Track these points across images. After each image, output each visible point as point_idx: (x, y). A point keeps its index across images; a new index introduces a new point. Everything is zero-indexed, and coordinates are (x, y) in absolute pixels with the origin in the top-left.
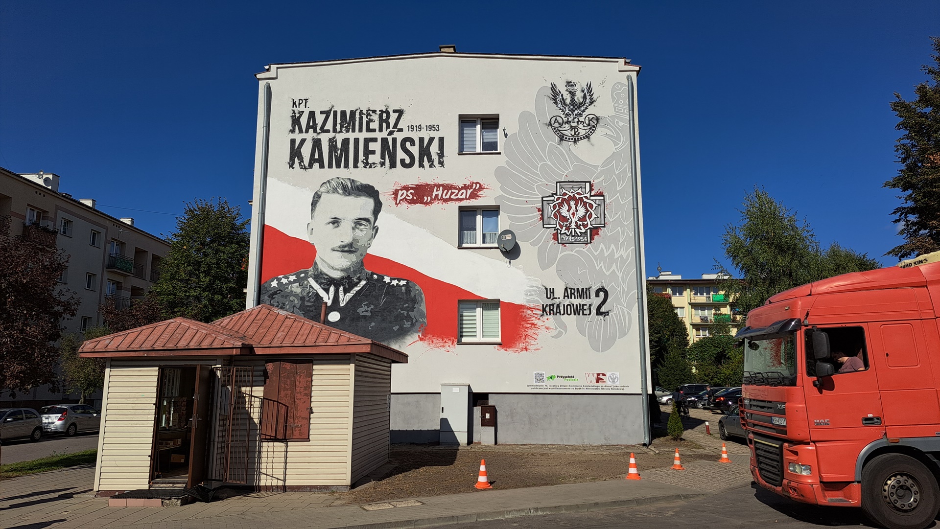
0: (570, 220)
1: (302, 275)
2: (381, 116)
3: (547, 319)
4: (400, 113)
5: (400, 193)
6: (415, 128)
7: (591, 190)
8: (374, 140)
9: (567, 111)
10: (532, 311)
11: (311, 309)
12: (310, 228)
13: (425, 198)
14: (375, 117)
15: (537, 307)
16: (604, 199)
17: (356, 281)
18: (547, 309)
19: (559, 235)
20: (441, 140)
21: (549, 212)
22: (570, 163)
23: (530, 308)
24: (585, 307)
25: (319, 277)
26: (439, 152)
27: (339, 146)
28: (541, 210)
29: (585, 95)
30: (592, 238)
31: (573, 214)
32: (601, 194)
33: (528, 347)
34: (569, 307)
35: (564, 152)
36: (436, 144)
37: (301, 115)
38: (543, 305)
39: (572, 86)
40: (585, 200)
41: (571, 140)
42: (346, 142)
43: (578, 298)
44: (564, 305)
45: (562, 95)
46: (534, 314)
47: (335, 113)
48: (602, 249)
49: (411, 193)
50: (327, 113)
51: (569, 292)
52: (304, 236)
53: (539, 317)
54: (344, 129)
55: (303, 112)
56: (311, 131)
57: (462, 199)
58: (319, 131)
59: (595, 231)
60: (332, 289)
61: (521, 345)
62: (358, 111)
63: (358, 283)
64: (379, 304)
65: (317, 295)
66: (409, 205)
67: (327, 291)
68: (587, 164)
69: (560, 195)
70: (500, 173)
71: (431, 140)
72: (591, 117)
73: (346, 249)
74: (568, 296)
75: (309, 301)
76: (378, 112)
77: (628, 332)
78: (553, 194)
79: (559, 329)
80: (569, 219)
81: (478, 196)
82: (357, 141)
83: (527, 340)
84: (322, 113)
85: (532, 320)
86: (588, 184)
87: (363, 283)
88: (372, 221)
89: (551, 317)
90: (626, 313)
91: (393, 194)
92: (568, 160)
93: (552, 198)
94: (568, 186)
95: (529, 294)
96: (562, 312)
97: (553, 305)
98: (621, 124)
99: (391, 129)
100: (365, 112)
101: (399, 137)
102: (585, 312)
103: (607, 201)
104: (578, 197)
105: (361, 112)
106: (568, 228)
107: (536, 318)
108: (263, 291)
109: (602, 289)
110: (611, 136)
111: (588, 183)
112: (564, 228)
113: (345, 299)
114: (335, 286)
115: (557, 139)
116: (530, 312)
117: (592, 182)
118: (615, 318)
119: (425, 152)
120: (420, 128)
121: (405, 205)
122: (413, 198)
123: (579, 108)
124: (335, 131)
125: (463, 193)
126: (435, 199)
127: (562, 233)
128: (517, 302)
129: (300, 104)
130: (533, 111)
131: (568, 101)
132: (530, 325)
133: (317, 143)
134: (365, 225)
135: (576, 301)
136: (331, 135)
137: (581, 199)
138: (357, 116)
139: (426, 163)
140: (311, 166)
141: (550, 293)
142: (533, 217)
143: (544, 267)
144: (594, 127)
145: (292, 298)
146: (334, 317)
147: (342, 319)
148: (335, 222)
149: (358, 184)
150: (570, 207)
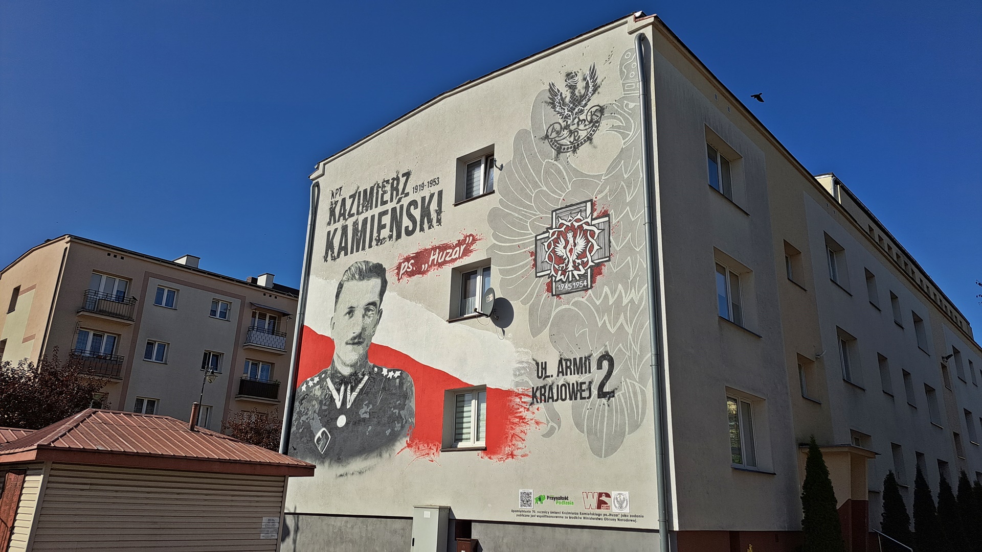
0: (566, 261)
1: (323, 376)
2: (392, 185)
3: (538, 409)
4: (407, 175)
5: (403, 265)
6: (419, 187)
7: (593, 210)
8: (385, 213)
10: (521, 398)
11: (326, 413)
12: (332, 323)
13: (423, 266)
14: (388, 188)
15: (526, 393)
16: (609, 221)
17: (361, 376)
18: (538, 394)
19: (554, 284)
20: (440, 194)
21: (543, 255)
22: (567, 181)
23: (518, 395)
24: (584, 387)
25: (334, 376)
26: (437, 209)
27: (360, 229)
30: (593, 281)
31: (571, 251)
32: (606, 214)
33: (515, 453)
34: (563, 388)
35: (561, 168)
36: (436, 197)
37: (336, 205)
38: (533, 388)
39: (573, 77)
40: (585, 227)
41: (569, 150)
42: (365, 220)
43: (574, 374)
44: (558, 386)
45: (561, 93)
46: (522, 402)
47: (360, 193)
48: (606, 295)
49: (412, 264)
50: (353, 196)
51: (565, 366)
53: (527, 407)
54: (365, 208)
55: (338, 201)
57: (456, 259)
58: (347, 217)
59: (597, 270)
61: (507, 450)
62: (375, 186)
63: (362, 379)
64: (376, 402)
65: (332, 396)
66: (408, 279)
67: (338, 391)
68: (588, 176)
69: (556, 228)
70: (493, 216)
71: (432, 196)
72: (594, 109)
73: (356, 341)
74: (562, 372)
75: (325, 405)
76: (391, 181)
77: (642, 421)
78: (548, 229)
79: (551, 424)
80: (565, 259)
81: (471, 251)
82: (373, 218)
83: (514, 442)
84: (350, 197)
85: (520, 412)
87: (366, 378)
88: (378, 304)
89: (542, 405)
90: (638, 390)
91: (397, 269)
92: (566, 178)
93: (546, 235)
94: (564, 213)
95: (518, 373)
96: (555, 398)
97: (544, 387)
99: (400, 196)
100: (381, 185)
101: (405, 202)
102: (584, 395)
103: (614, 221)
104: (576, 224)
105: (378, 187)
106: (564, 272)
107: (525, 408)
108: (296, 397)
109: (606, 356)
110: (619, 127)
111: (590, 203)
112: (560, 272)
113: (351, 397)
114: (345, 385)
115: (554, 152)
116: (519, 400)
117: (594, 199)
118: (623, 401)
119: (426, 213)
120: (423, 186)
121: (405, 278)
122: (413, 268)
123: (579, 103)
124: (358, 213)
126: (431, 266)
127: (557, 280)
128: (505, 387)
129: (336, 194)
130: (530, 128)
131: (567, 100)
132: (518, 420)
133: (345, 228)
134: (373, 311)
135: (573, 379)
136: (355, 218)
137: (580, 227)
138: (375, 191)
140: (339, 255)
141: (541, 369)
142: (526, 265)
143: (535, 332)
144: (597, 122)
145: (314, 402)
146: (342, 421)
147: (347, 424)
148: (351, 311)
149: (371, 264)
150: (567, 242)
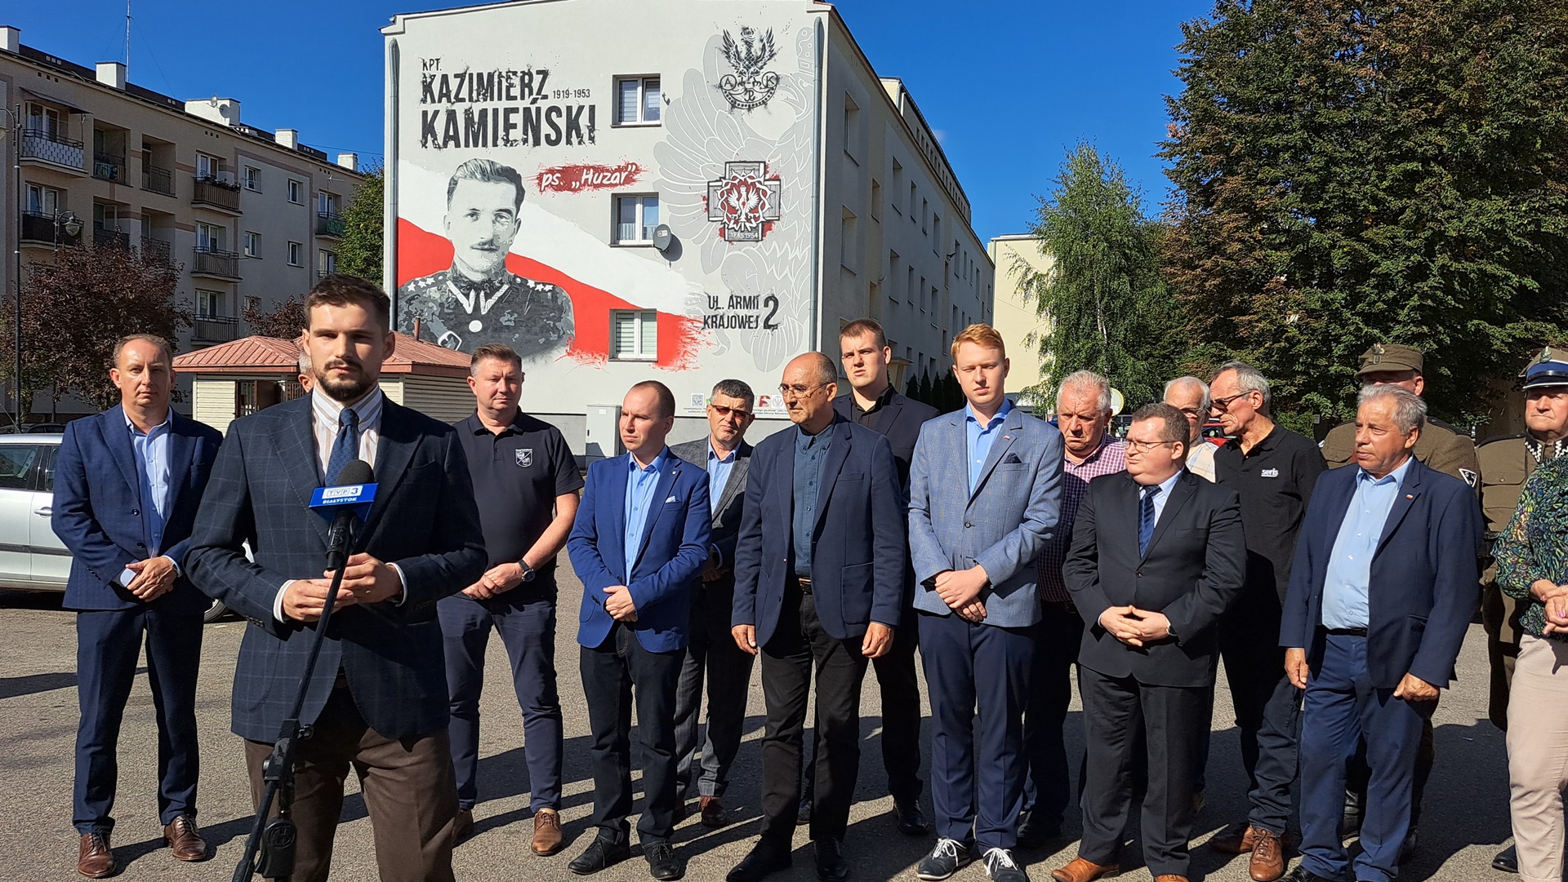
0: (739, 212)
1: (441, 278)
2: (522, 79)
3: (709, 333)
4: (544, 74)
6: (562, 94)
7: (766, 172)
8: (515, 110)
9: (742, 68)
10: (692, 323)
11: (451, 317)
12: (447, 222)
13: (574, 183)
14: (516, 81)
15: (698, 319)
16: (780, 185)
17: (498, 285)
18: (710, 321)
19: (726, 230)
20: (592, 108)
21: (716, 202)
22: (742, 137)
23: (690, 320)
24: (752, 319)
25: (458, 279)
26: (589, 125)
27: (476, 119)
28: (707, 199)
29: (764, 45)
30: (763, 235)
31: (744, 204)
32: (777, 179)
33: (686, 365)
34: (733, 318)
35: (736, 123)
36: (586, 113)
37: (433, 80)
38: (705, 316)
39: (749, 33)
40: (758, 185)
41: (744, 107)
42: (483, 113)
43: (743, 308)
44: (728, 316)
45: (736, 47)
46: (693, 326)
47: (471, 75)
48: (774, 248)
50: (461, 76)
51: (735, 301)
52: (441, 232)
53: (700, 331)
54: (481, 97)
55: (434, 76)
56: (444, 99)
57: (616, 185)
58: (453, 100)
59: (767, 225)
60: (472, 294)
61: (679, 363)
62: (497, 74)
63: (500, 287)
64: (523, 312)
65: (457, 301)
66: (555, 193)
67: (467, 296)
68: (763, 139)
69: (728, 179)
70: (660, 150)
71: (581, 108)
72: (770, 75)
73: (486, 247)
74: (733, 306)
75: (448, 308)
76: (520, 74)
78: (720, 178)
79: (721, 345)
80: (738, 210)
81: (634, 181)
82: (496, 111)
83: (685, 357)
84: (456, 76)
85: (692, 334)
86: (762, 165)
87: (506, 287)
88: (514, 213)
89: (713, 331)
90: (797, 327)
92: (741, 134)
93: (720, 183)
94: (738, 167)
95: (689, 302)
96: (726, 325)
97: (716, 316)
98: (805, 84)
99: (534, 96)
100: (504, 74)
101: (544, 105)
102: (751, 325)
103: (784, 187)
104: (750, 181)
105: (500, 75)
106: (736, 222)
107: (697, 331)
108: (400, 296)
109: (772, 298)
110: (792, 101)
112: (732, 221)
113: (486, 306)
114: (475, 291)
115: (728, 105)
116: (690, 324)
117: (767, 162)
118: (784, 332)
119: (573, 124)
120: (567, 93)
121: (550, 191)
123: (756, 63)
124: (471, 100)
125: (616, 177)
126: (584, 185)
127: (729, 227)
128: (676, 313)
129: (431, 65)
130: (701, 70)
131: (743, 55)
132: (690, 340)
133: (451, 115)
134: (506, 218)
135: (742, 312)
136: (467, 104)
137: (753, 184)
138: (496, 80)
139: (574, 139)
140: (445, 145)
141: (714, 302)
142: (697, 208)
143: (707, 270)
144: (772, 89)
145: (431, 304)
146: (475, 326)
147: (484, 329)
148: (474, 213)
149: (498, 166)
150: (740, 195)
